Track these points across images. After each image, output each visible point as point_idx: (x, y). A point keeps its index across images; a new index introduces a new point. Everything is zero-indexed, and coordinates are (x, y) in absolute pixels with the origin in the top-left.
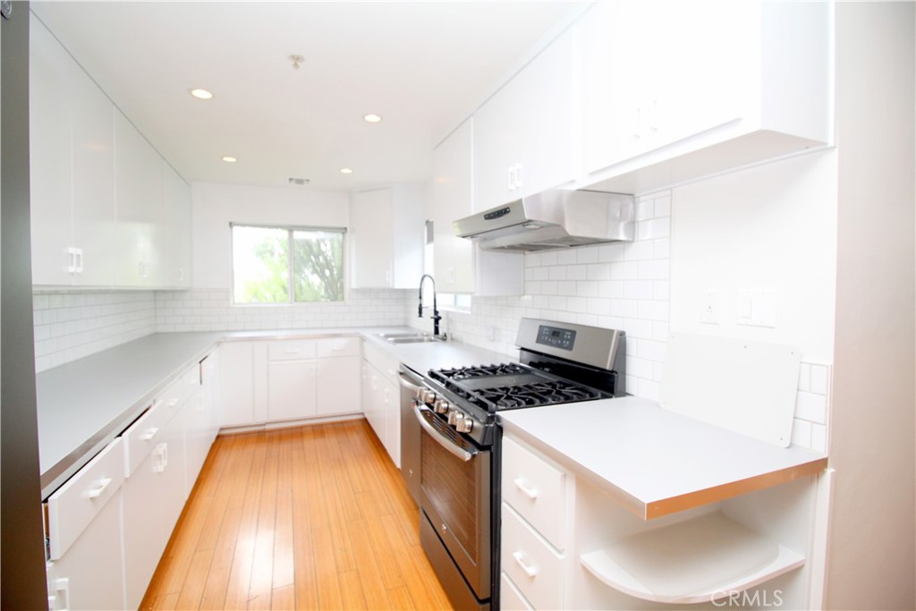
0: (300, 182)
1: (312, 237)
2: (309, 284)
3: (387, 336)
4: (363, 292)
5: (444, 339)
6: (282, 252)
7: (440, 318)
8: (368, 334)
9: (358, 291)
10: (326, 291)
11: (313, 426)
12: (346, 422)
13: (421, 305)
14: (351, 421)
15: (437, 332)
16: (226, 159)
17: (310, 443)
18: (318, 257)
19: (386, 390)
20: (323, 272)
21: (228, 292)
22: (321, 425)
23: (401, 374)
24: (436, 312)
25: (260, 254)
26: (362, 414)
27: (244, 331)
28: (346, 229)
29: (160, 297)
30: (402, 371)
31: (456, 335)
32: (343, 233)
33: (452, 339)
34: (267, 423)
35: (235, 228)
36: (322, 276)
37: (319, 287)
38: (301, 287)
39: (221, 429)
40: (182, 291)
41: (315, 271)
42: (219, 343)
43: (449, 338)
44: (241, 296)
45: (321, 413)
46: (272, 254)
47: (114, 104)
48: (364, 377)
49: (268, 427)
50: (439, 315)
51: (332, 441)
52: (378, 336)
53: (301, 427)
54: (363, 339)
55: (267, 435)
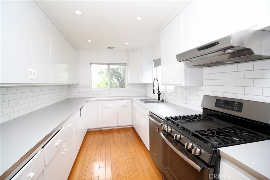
0: (112, 48)
1: (115, 67)
2: (114, 82)
3: (141, 100)
4: (131, 85)
5: (163, 101)
6: (106, 72)
7: (160, 94)
8: (134, 99)
9: (130, 84)
10: (119, 84)
11: (116, 129)
12: (127, 128)
13: (154, 89)
14: (128, 128)
15: (159, 98)
16: (88, 41)
17: (116, 135)
18: (117, 74)
19: (143, 120)
20: (118, 78)
21: (90, 85)
22: (119, 129)
23: (150, 115)
24: (159, 92)
25: (99, 73)
26: (132, 125)
27: (95, 97)
28: (126, 64)
29: (70, 87)
30: (150, 114)
31: (167, 100)
32: (125, 65)
33: (166, 102)
34: (102, 128)
35: (92, 65)
36: (118, 80)
37: (117, 83)
38: (112, 83)
39: (88, 129)
40: (77, 85)
41: (116, 78)
42: (87, 102)
43: (164, 101)
44: (94, 86)
45: (119, 125)
46: (103, 73)
47: (49, 19)
48: (133, 113)
49: (102, 129)
50: (160, 92)
51: (123, 135)
52: (138, 100)
53: (113, 129)
54: (132, 101)
55: (102, 131)
